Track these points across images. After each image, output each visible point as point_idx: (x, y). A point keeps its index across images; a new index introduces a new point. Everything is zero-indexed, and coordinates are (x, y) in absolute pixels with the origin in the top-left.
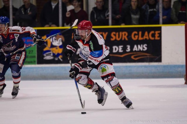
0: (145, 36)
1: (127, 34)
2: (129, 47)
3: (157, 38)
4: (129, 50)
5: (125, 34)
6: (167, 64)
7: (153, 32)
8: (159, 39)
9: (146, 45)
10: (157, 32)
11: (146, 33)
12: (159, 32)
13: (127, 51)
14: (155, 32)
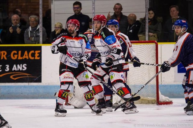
0: (25, 55)
1: (6, 53)
2: (8, 66)
3: (37, 58)
4: (8, 69)
5: (4, 54)
6: (47, 84)
7: (32, 52)
8: (39, 58)
9: (26, 65)
10: (37, 52)
11: (26, 53)
12: (39, 51)
13: (6, 70)
14: (35, 51)
